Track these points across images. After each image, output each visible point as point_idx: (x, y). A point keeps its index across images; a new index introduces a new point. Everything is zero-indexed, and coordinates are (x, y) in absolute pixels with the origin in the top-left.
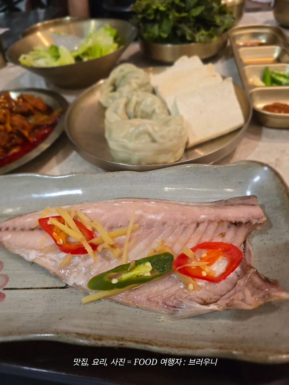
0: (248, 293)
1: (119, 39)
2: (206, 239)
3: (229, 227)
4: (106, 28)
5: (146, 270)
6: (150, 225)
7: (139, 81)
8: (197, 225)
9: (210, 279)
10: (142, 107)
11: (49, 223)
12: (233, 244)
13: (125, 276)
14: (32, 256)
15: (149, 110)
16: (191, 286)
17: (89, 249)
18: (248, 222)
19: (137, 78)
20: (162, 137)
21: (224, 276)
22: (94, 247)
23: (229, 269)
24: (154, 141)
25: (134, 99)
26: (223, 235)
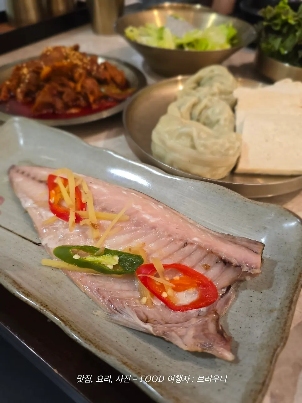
0: (191, 333)
1: (235, 41)
2: (187, 263)
3: (217, 262)
4: (228, 27)
5: (111, 262)
6: (140, 223)
7: (223, 87)
8: (185, 244)
9: (168, 304)
10: (209, 112)
11: (56, 181)
12: (214, 283)
13: (90, 258)
14: (28, 204)
15: (214, 118)
16: (144, 300)
17: (72, 218)
18: (238, 267)
19: (222, 83)
20: (205, 146)
21: (185, 308)
22: (78, 219)
23: (195, 305)
24: (193, 147)
25: (204, 102)
26: (207, 268)
